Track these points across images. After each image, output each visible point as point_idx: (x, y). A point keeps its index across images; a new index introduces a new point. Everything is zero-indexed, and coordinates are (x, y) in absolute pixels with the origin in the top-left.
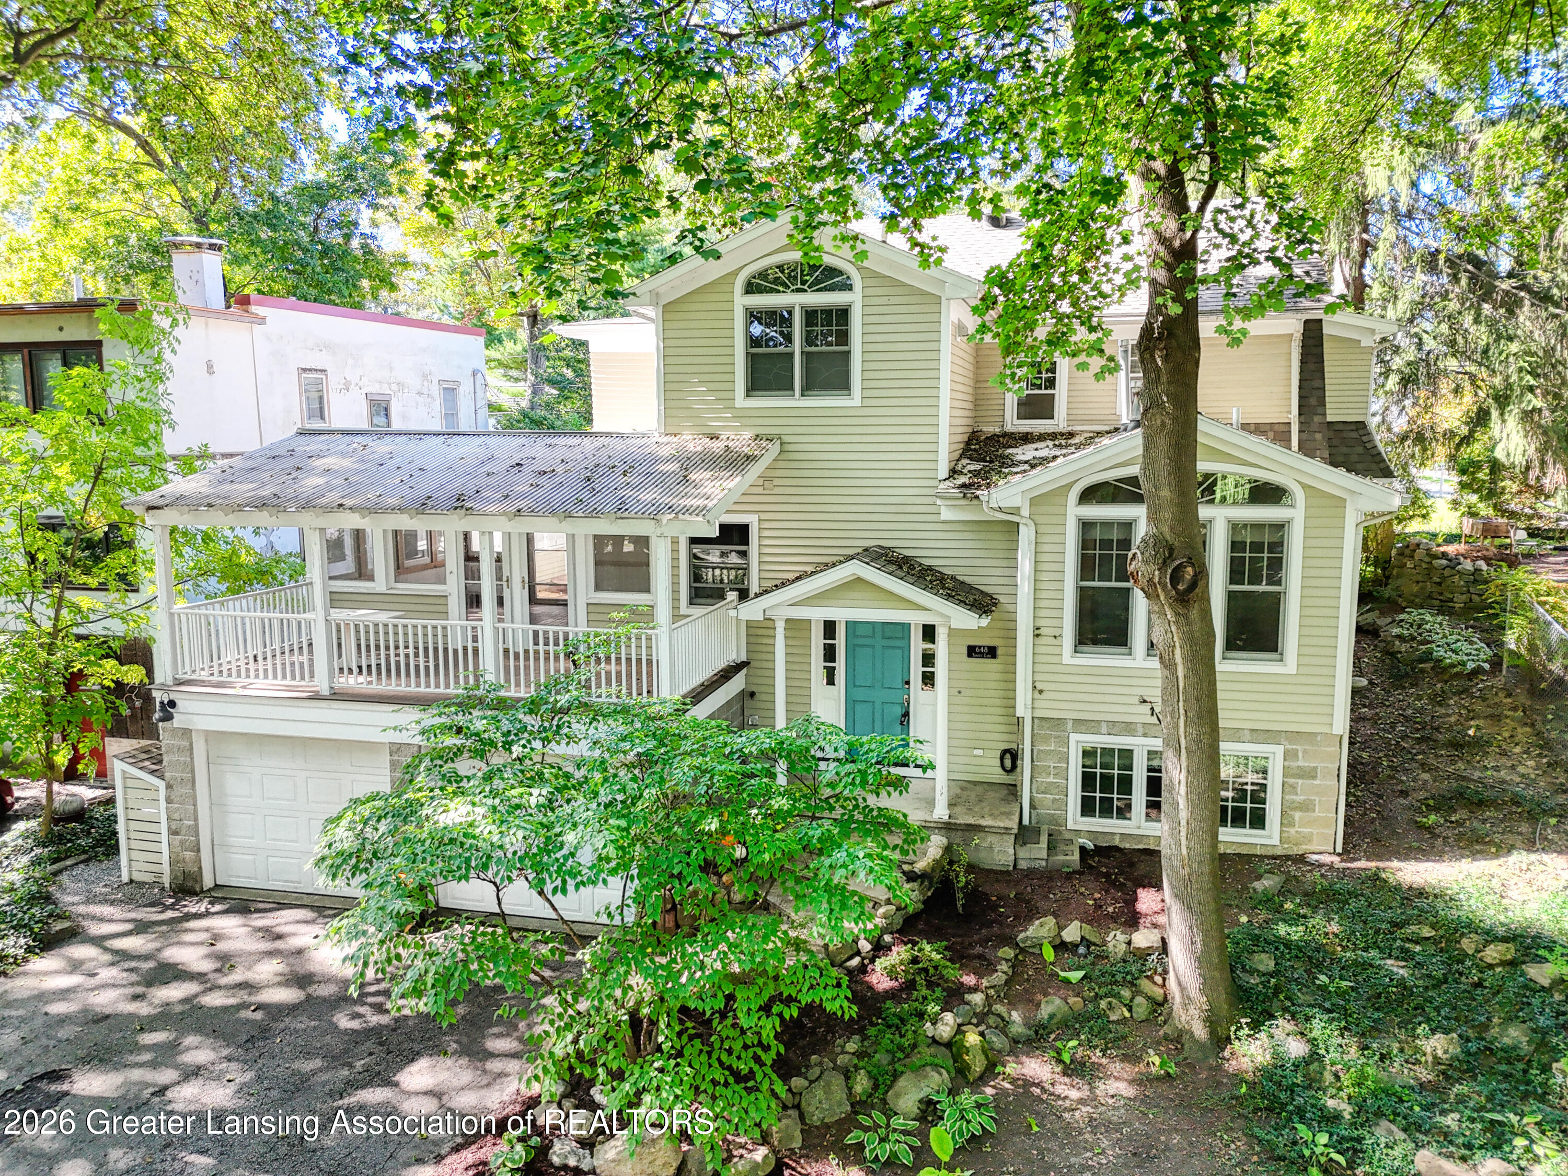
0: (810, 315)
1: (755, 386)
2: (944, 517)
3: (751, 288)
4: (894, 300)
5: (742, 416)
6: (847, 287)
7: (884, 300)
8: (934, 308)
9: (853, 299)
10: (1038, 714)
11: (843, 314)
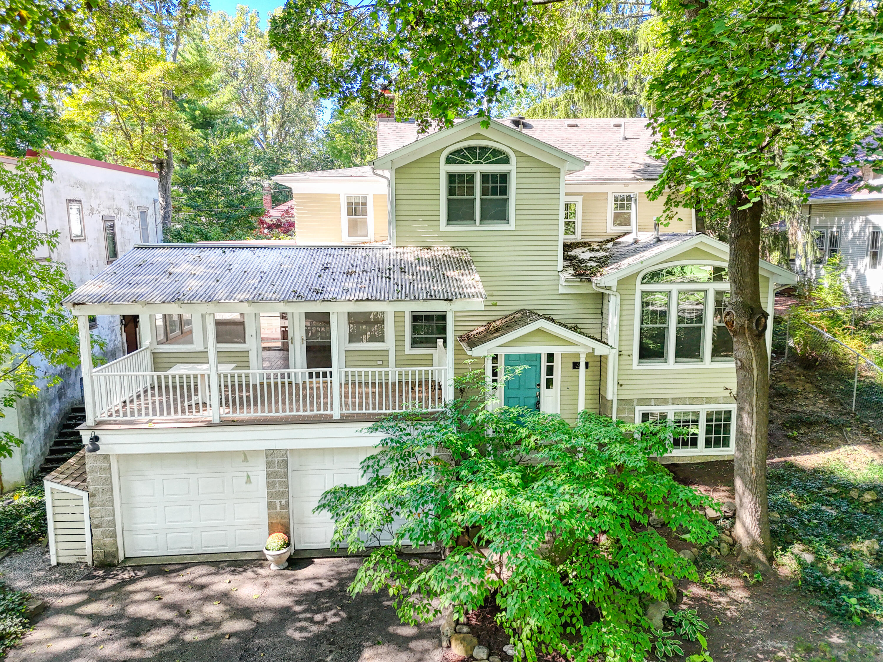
0: (485, 177)
1: (451, 218)
2: (560, 292)
3: (449, 161)
4: (534, 170)
5: (443, 235)
6: (506, 160)
7: (528, 170)
8: (556, 175)
9: (511, 168)
10: (621, 397)
11: (504, 177)
